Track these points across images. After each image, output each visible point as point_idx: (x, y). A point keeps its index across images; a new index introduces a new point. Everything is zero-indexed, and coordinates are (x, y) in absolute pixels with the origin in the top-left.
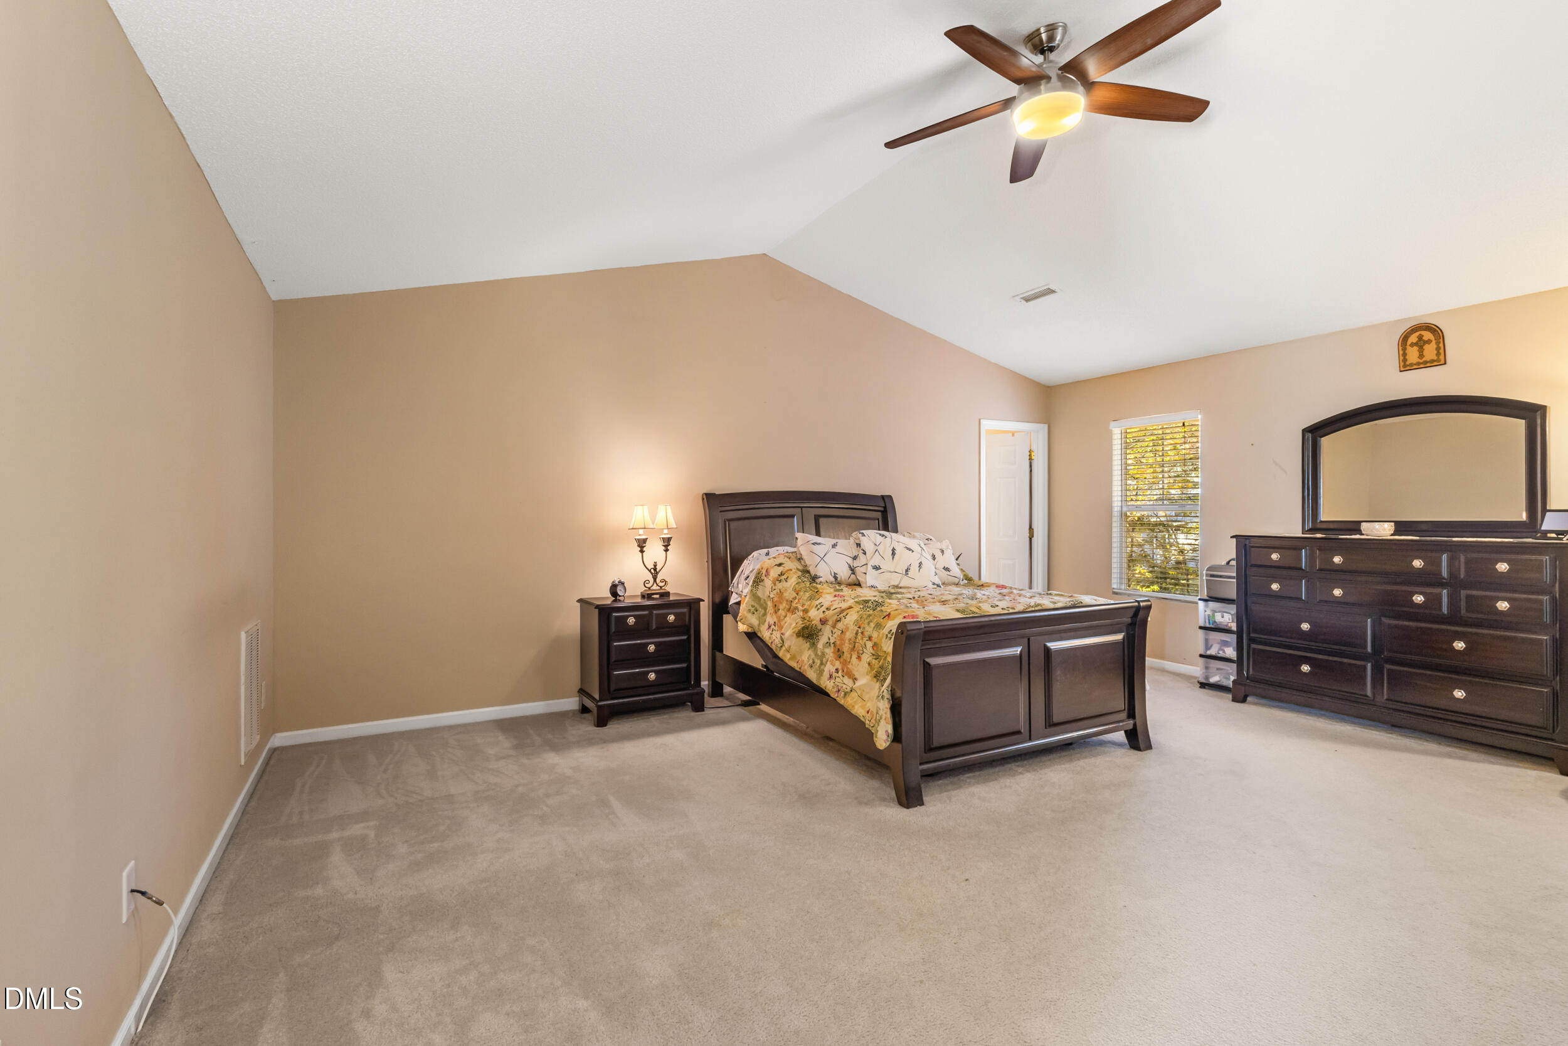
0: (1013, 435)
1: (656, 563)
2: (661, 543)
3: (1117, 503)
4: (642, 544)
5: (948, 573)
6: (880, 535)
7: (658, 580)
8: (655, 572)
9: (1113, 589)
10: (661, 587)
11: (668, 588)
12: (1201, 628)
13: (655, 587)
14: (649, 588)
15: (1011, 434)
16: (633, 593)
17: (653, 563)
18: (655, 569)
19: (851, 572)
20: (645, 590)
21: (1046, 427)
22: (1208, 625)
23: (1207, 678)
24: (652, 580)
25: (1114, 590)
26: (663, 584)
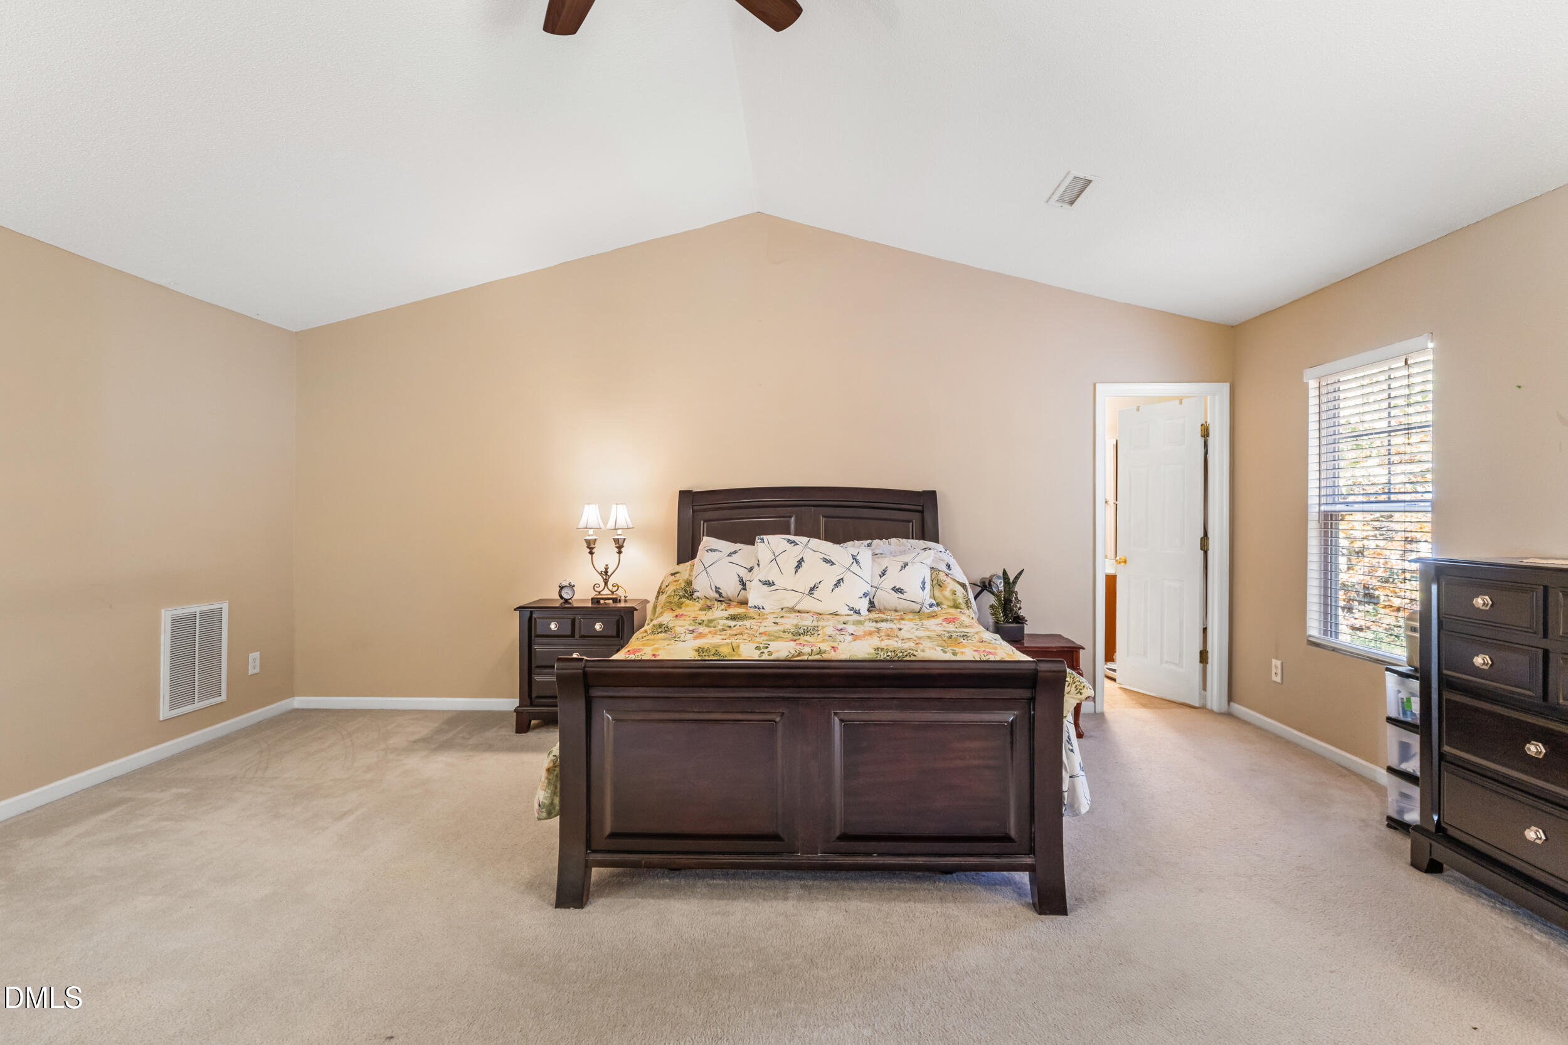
0: (1181, 403)
1: (607, 565)
2: (613, 544)
3: (1313, 500)
4: (591, 546)
5: (900, 595)
6: (789, 541)
7: (610, 584)
8: (605, 574)
9: (1310, 636)
10: (613, 592)
11: (621, 593)
12: (1390, 720)
13: (606, 592)
14: (599, 592)
15: (1178, 402)
16: (583, 595)
17: (605, 566)
18: (606, 572)
19: (741, 587)
20: (596, 595)
21: (1226, 387)
22: (1401, 718)
23: (1401, 812)
24: (602, 584)
25: (1310, 639)
26: (616, 588)
